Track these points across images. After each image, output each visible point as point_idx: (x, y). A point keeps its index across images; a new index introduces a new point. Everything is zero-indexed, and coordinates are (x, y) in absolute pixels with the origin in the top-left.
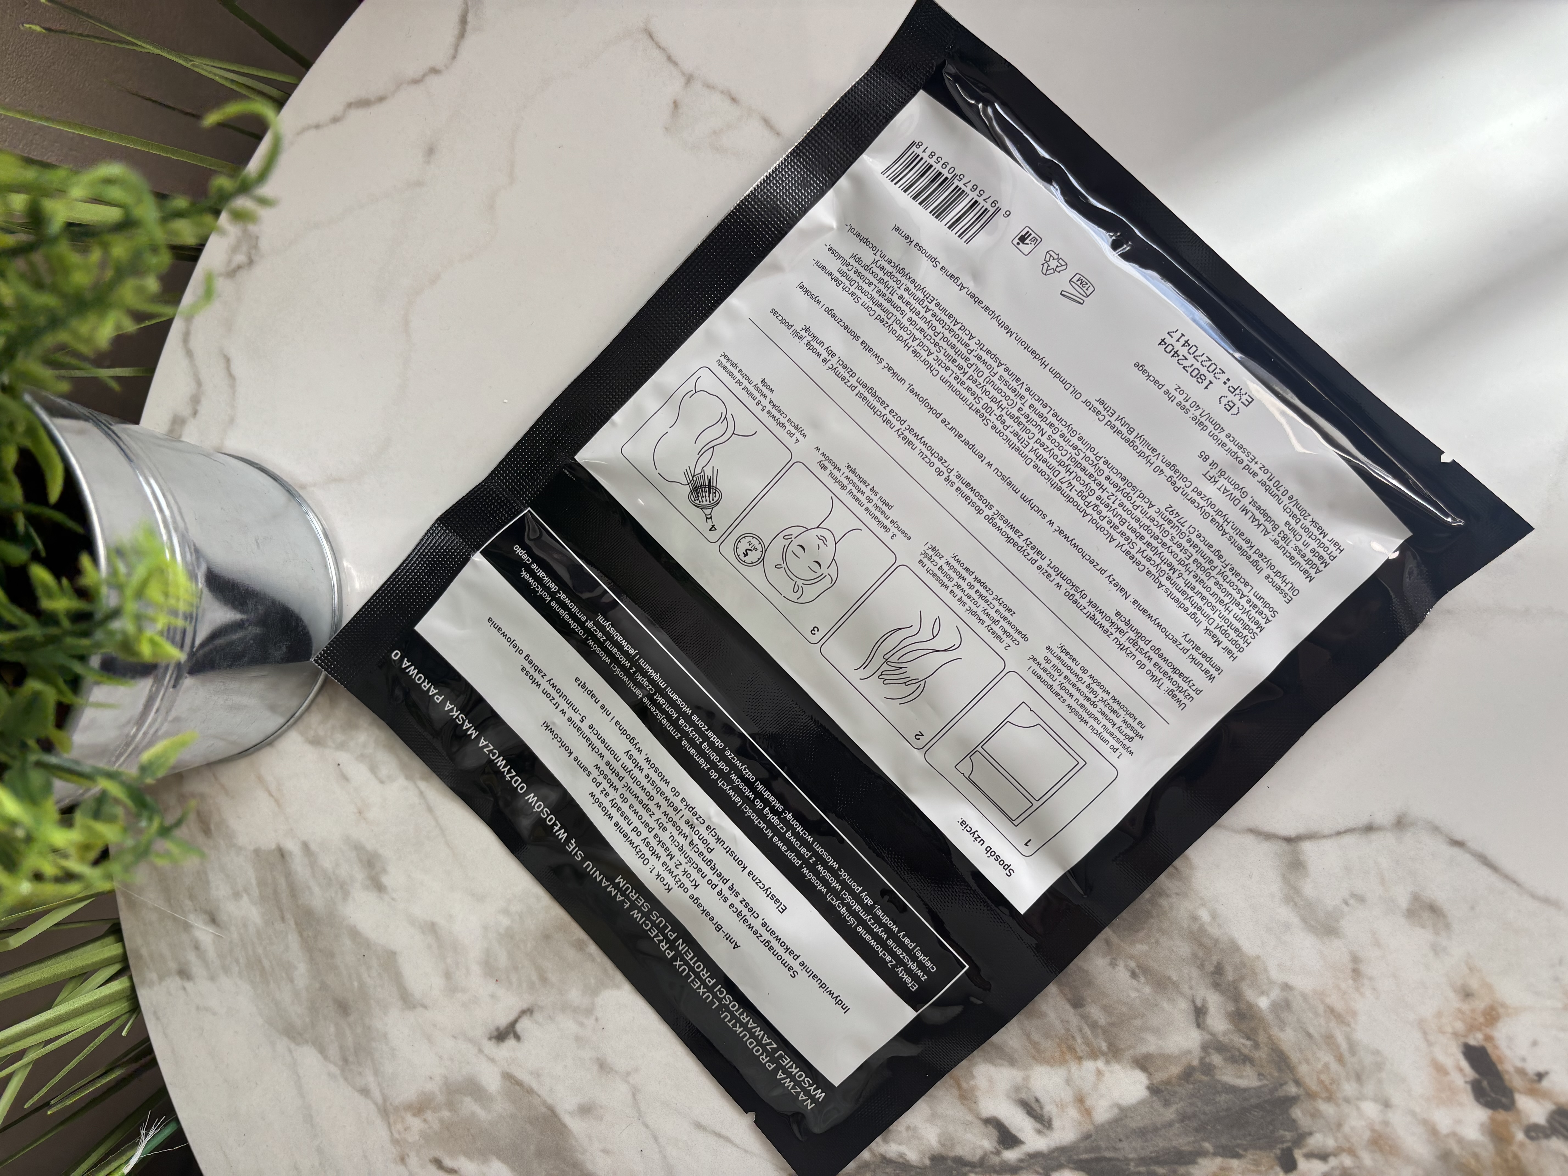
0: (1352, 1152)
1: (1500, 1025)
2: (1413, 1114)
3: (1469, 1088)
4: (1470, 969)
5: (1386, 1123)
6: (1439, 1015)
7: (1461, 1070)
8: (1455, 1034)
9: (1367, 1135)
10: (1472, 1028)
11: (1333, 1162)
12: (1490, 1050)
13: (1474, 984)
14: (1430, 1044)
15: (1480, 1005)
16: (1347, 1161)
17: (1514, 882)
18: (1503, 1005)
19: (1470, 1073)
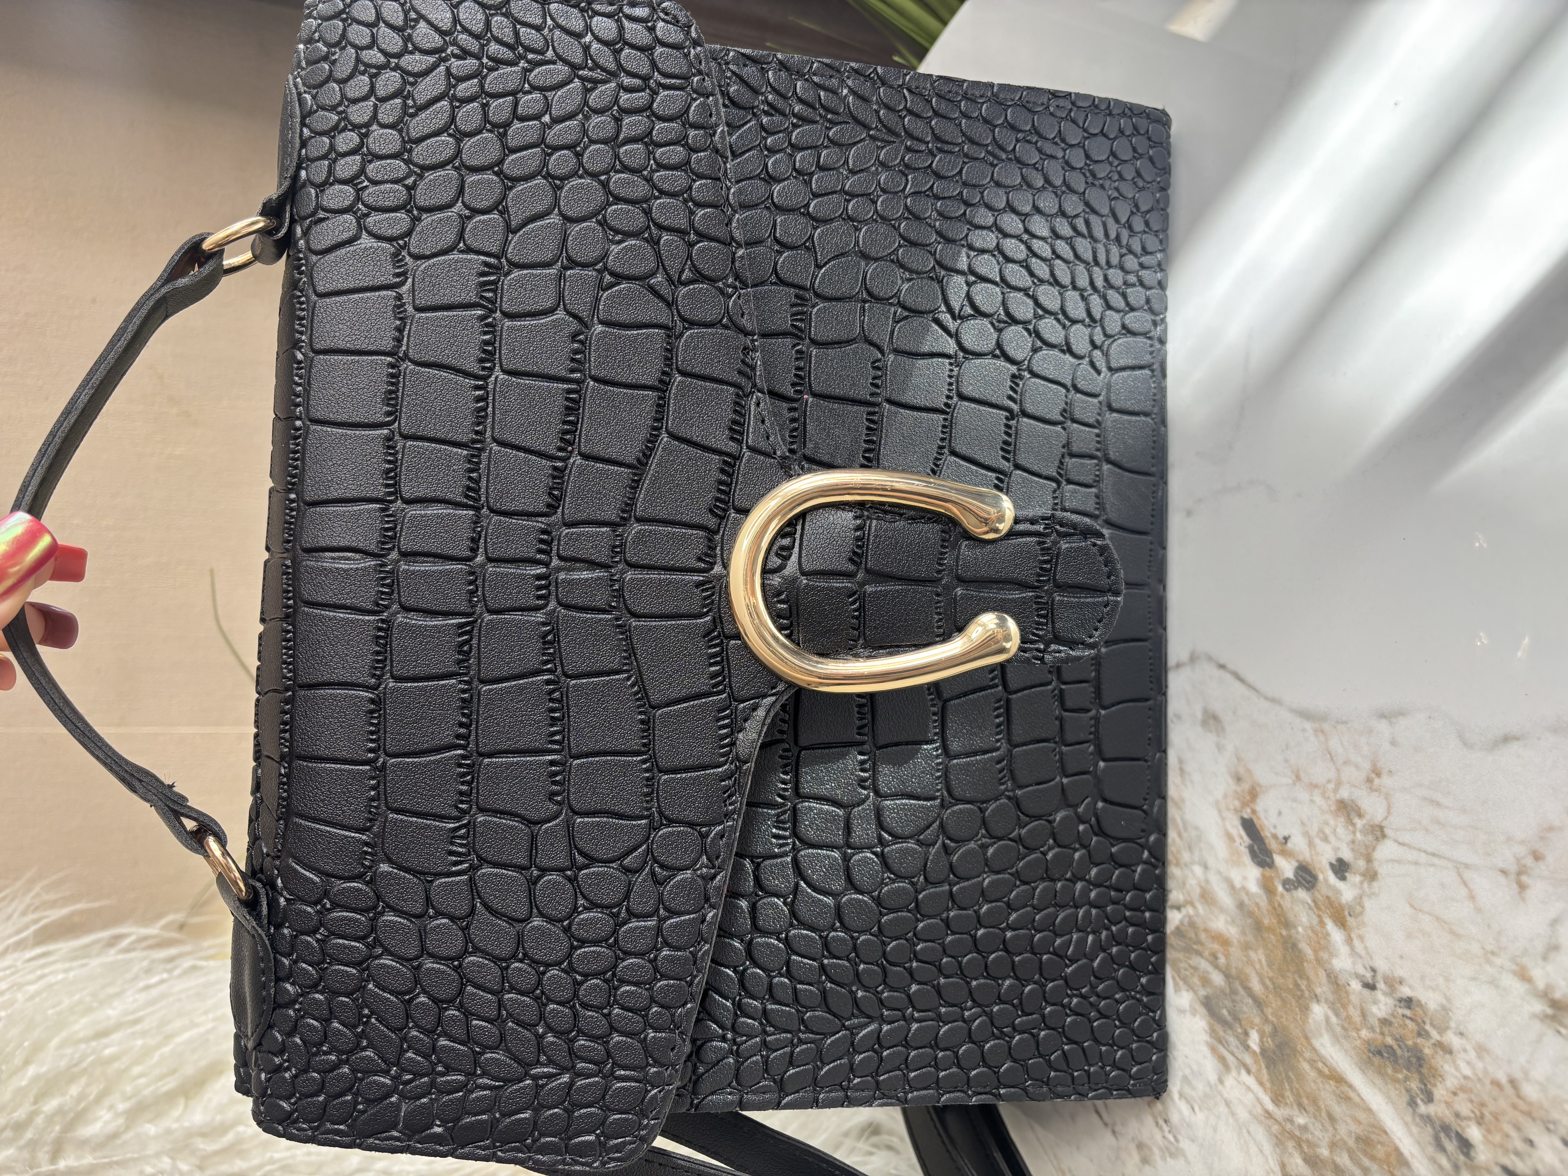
0: (1192, 904)
1: (1258, 800)
2: (1219, 873)
3: (1247, 851)
4: (1239, 759)
5: (1207, 881)
6: (1225, 796)
7: (1242, 838)
8: (1235, 810)
9: (1198, 890)
10: (1244, 805)
11: (1184, 911)
12: (1255, 821)
13: (1242, 771)
14: (1223, 819)
15: (1246, 786)
16: (1191, 911)
17: (1255, 689)
18: (1259, 785)
19: (1247, 840)
